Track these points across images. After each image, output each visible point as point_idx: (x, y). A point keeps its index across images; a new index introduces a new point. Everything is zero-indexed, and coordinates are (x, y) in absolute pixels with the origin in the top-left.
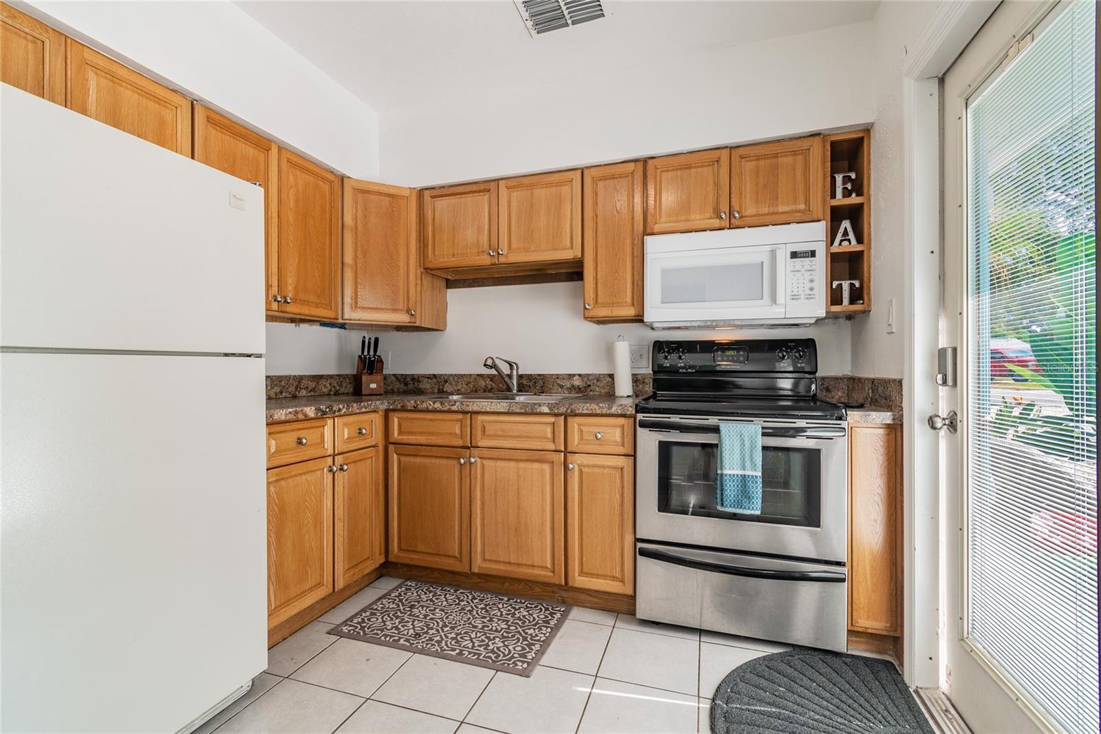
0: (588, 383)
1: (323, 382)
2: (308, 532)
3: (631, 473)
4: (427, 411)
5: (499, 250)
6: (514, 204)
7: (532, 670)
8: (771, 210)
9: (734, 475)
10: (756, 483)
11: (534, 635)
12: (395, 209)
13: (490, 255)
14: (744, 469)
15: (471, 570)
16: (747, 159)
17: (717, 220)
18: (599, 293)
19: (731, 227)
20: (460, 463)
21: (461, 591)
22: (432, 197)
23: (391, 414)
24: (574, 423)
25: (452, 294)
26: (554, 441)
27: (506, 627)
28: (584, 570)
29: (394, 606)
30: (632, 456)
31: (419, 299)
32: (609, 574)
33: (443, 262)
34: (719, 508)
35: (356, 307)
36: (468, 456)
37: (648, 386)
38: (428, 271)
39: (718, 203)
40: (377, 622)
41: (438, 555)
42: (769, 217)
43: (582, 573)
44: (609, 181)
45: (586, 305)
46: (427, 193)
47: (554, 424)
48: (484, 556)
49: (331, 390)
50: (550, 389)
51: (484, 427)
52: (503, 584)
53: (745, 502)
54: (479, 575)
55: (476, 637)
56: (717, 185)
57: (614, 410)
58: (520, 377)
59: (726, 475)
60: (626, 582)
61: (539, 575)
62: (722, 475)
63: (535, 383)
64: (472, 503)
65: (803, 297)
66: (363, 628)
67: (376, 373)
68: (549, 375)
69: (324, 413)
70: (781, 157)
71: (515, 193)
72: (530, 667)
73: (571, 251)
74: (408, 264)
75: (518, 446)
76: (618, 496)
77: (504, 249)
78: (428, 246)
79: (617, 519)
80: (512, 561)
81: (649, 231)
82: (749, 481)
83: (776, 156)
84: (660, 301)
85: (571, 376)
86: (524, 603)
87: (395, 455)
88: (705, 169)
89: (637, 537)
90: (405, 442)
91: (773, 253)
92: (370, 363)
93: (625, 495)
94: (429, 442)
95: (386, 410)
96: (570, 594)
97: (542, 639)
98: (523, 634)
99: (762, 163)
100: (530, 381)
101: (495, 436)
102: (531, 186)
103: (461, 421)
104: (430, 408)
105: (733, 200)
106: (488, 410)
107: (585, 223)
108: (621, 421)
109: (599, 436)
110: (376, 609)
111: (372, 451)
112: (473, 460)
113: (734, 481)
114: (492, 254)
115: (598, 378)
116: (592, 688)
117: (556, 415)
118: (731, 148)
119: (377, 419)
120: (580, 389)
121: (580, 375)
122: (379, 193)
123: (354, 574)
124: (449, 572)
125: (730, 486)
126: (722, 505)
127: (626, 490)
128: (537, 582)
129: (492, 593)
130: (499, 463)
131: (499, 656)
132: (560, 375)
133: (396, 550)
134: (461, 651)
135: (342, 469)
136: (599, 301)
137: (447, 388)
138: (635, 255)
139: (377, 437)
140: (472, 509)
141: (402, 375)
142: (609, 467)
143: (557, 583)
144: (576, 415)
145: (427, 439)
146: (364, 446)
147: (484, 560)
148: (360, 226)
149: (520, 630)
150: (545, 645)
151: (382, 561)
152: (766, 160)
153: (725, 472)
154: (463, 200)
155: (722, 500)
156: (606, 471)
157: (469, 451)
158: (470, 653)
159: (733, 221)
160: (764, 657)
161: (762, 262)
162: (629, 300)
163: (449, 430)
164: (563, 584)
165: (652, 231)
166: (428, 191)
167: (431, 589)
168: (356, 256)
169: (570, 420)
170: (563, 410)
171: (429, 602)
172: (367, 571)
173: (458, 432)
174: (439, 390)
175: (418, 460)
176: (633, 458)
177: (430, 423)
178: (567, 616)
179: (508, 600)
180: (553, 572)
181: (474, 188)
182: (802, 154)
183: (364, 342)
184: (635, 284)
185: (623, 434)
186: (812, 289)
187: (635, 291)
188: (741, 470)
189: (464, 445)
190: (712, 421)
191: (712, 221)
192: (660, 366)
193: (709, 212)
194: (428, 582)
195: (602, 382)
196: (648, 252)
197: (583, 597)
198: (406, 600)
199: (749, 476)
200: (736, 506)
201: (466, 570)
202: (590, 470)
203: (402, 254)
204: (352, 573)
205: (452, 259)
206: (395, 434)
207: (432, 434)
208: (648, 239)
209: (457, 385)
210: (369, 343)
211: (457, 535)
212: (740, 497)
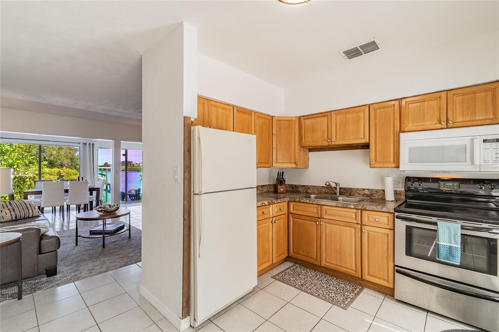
0: (372, 193)
1: (264, 187)
2: (265, 243)
3: (392, 237)
4: (304, 203)
5: (332, 140)
6: (338, 120)
7: (347, 308)
8: (472, 119)
9: (445, 245)
10: (457, 250)
11: (348, 295)
12: (290, 125)
13: (328, 142)
14: (451, 243)
15: (321, 265)
16: (457, 95)
17: (440, 125)
18: (377, 157)
19: (448, 127)
20: (317, 224)
21: (317, 272)
22: (304, 119)
23: (290, 203)
24: (365, 213)
25: (311, 154)
26: (356, 220)
27: (336, 289)
28: (370, 274)
29: (292, 273)
30: (393, 230)
31: (299, 158)
32: (382, 277)
33: (308, 144)
34: (437, 259)
35: (277, 162)
36: (320, 221)
37: (403, 196)
38: (302, 147)
39: (440, 117)
40: (287, 277)
41: (308, 257)
42: (470, 122)
43: (369, 274)
44: (382, 109)
45: (371, 162)
46: (302, 118)
47: (356, 213)
48: (326, 260)
49: (267, 190)
50: (354, 194)
51: (326, 211)
52: (334, 272)
53: (451, 258)
54: (324, 267)
55: (324, 291)
56: (440, 109)
57: (384, 210)
58: (340, 188)
59: (441, 245)
60: (390, 282)
61: (350, 272)
62: (438, 244)
63: (347, 191)
64: (322, 239)
65: (491, 161)
66: (283, 278)
67: (283, 185)
68: (353, 188)
69: (270, 203)
70: (477, 93)
71: (339, 116)
72: (347, 307)
73: (364, 139)
74: (295, 145)
75: (341, 220)
76: (386, 246)
77: (334, 139)
78: (302, 138)
79: (385, 255)
80: (338, 264)
81: (402, 130)
82: (453, 249)
83: (474, 93)
84: (408, 162)
85: (364, 190)
86: (343, 282)
87: (291, 218)
88: (433, 102)
89: (395, 264)
90: (295, 213)
91: (472, 140)
92: (281, 181)
93: (389, 246)
94: (304, 214)
95: (288, 201)
96: (364, 282)
97: (351, 297)
98: (343, 294)
99: (466, 97)
100: (345, 190)
101: (331, 215)
102: (346, 113)
103: (317, 208)
104: (305, 202)
105: (449, 115)
106: (328, 205)
107: (371, 128)
108: (388, 214)
109: (377, 220)
110: (286, 273)
111: (283, 216)
112: (322, 223)
113: (445, 248)
114: (329, 141)
115: (377, 191)
116: (372, 321)
117: (357, 209)
118: (447, 91)
119: (285, 204)
120: (368, 195)
121: (368, 189)
122: (285, 120)
123: (278, 259)
124: (312, 264)
125: (443, 250)
126: (439, 257)
127: (390, 244)
128: (349, 275)
129: (330, 275)
130: (332, 225)
131: (334, 299)
132: (359, 189)
133: (292, 252)
134: (319, 294)
135: (275, 222)
136: (377, 160)
137: (309, 191)
138: (395, 141)
139: (285, 211)
140: (321, 242)
141: (291, 185)
142: (382, 233)
143: (358, 276)
144: (366, 210)
145: (304, 213)
146: (282, 214)
147: (326, 262)
148: (278, 133)
149: (342, 292)
150: (352, 300)
151: (287, 255)
152: (469, 96)
153: (440, 243)
154: (316, 120)
155: (438, 255)
156: (380, 234)
157: (320, 219)
158: (322, 296)
159: (449, 124)
160: (463, 330)
161: (466, 145)
162: (392, 160)
163: (312, 210)
164: (360, 277)
165: (404, 130)
166: (302, 117)
167: (305, 269)
168: (277, 144)
169: (363, 212)
170: (360, 207)
171: (305, 274)
172: (282, 258)
173: (316, 211)
174: (306, 191)
175: (300, 220)
176: (393, 231)
177: (305, 207)
178: (362, 291)
179: (336, 279)
180: (356, 272)
181: (321, 115)
182: (491, 91)
183: (278, 173)
184: (395, 154)
185: (388, 220)
186: (497, 158)
187: (395, 157)
188: (449, 243)
189: (318, 217)
190: (434, 219)
191: (437, 125)
192: (409, 188)
193: (435, 121)
194: (303, 266)
195: (379, 193)
196: (402, 140)
197: (369, 284)
198: (296, 271)
199: (453, 247)
200: (446, 259)
201: (319, 264)
202: (373, 233)
203: (293, 141)
204: (278, 258)
205: (312, 143)
206: (292, 210)
207: (306, 211)
208: (402, 135)
209: (313, 190)
210: (280, 174)
211: (315, 251)
212: (448, 255)
